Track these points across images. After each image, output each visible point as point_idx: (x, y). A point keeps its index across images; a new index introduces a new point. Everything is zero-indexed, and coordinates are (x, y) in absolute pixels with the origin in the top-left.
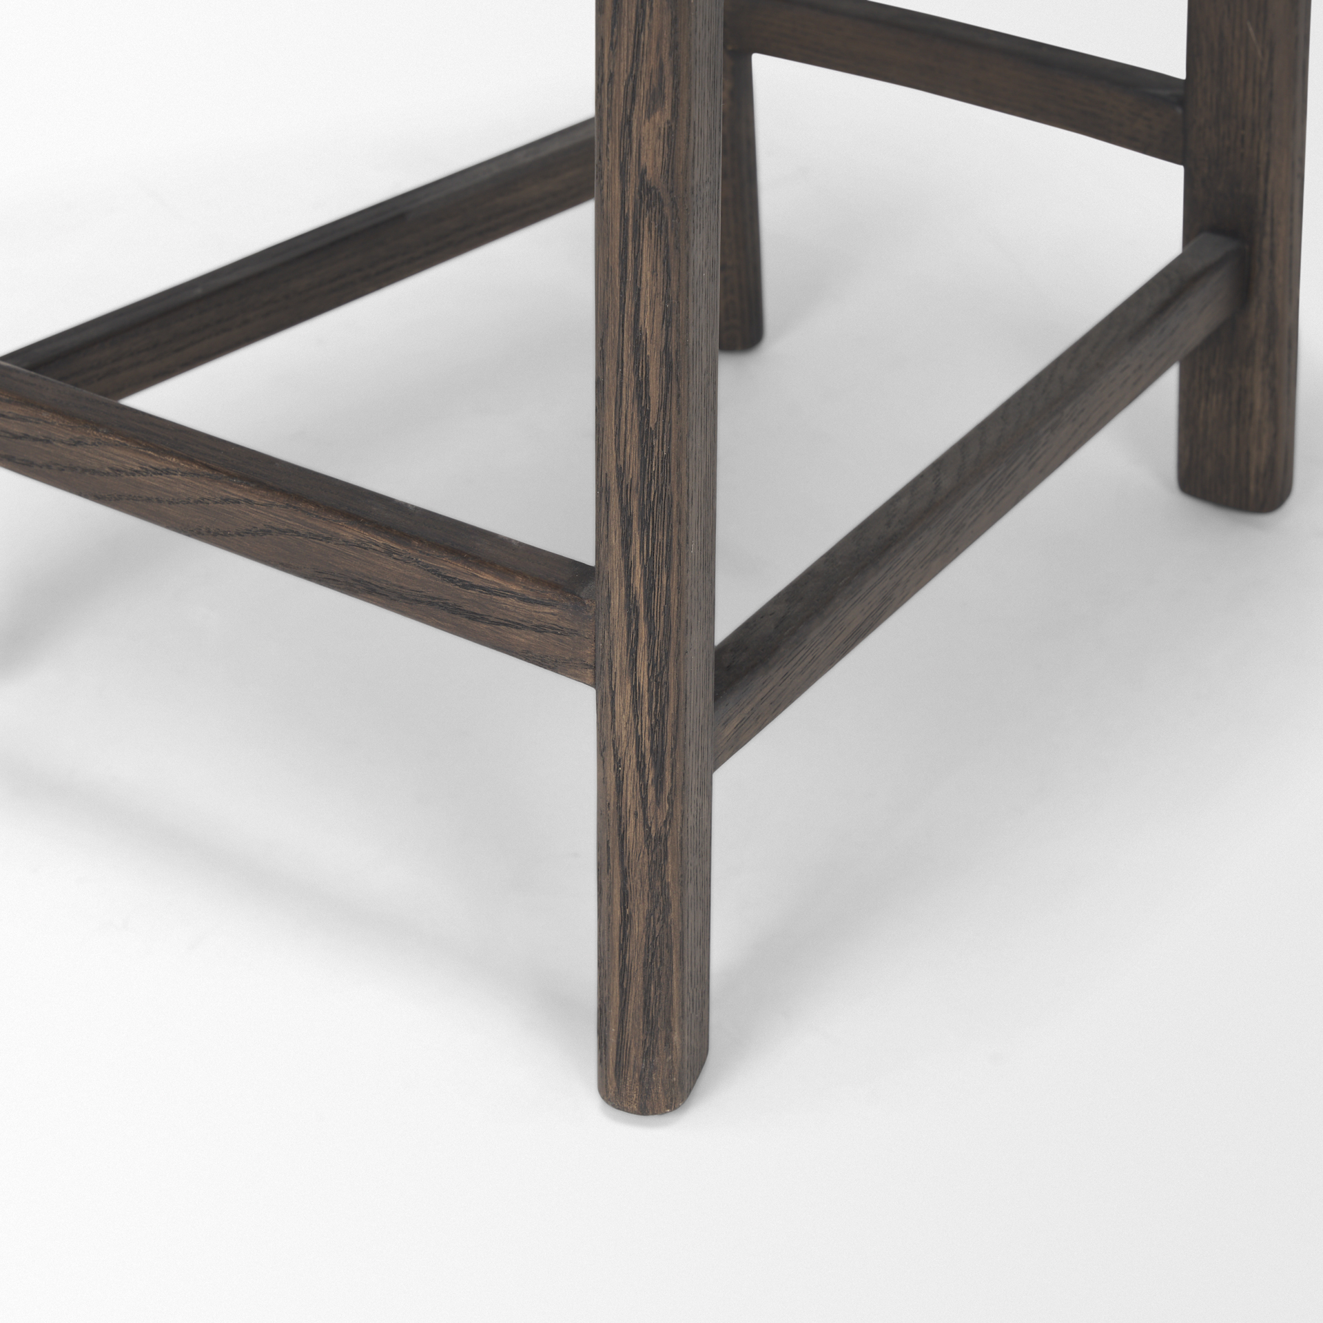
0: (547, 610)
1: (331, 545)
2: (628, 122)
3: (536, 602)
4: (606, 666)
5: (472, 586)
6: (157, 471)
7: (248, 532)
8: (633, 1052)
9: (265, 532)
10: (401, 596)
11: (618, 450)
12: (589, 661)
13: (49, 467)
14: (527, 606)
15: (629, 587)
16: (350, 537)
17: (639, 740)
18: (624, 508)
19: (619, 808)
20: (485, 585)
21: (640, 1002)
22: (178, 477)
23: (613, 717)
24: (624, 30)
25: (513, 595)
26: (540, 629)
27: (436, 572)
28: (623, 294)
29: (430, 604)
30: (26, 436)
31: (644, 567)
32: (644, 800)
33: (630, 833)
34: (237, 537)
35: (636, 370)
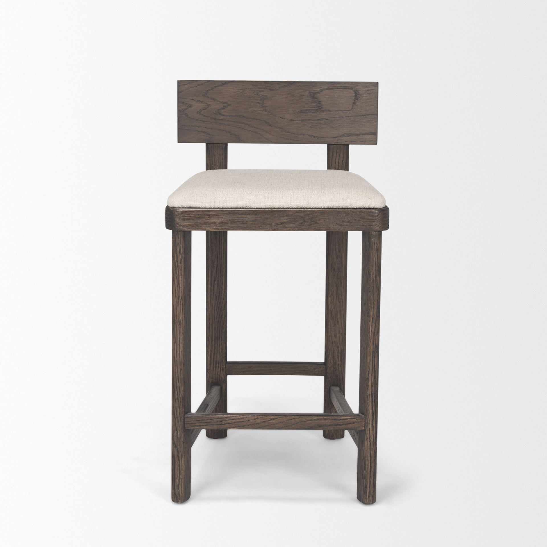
0: (355, 419)
1: (312, 421)
2: (374, 337)
3: (353, 419)
4: (368, 424)
5: (341, 420)
6: (274, 419)
7: (293, 424)
8: (371, 492)
9: (297, 423)
10: (326, 426)
11: (371, 388)
12: (364, 425)
13: (248, 425)
14: (352, 420)
15: (372, 410)
16: (315, 419)
17: (373, 435)
18: (372, 397)
19: (370, 448)
20: (343, 419)
21: (373, 482)
22: (279, 419)
23: (369, 433)
24: (374, 323)
25: (349, 419)
26: (354, 423)
27: (334, 419)
28: (373, 363)
29: (332, 425)
30: (243, 421)
31: (375, 406)
32: (374, 446)
33: (372, 452)
34: (291, 426)
35: (374, 374)
